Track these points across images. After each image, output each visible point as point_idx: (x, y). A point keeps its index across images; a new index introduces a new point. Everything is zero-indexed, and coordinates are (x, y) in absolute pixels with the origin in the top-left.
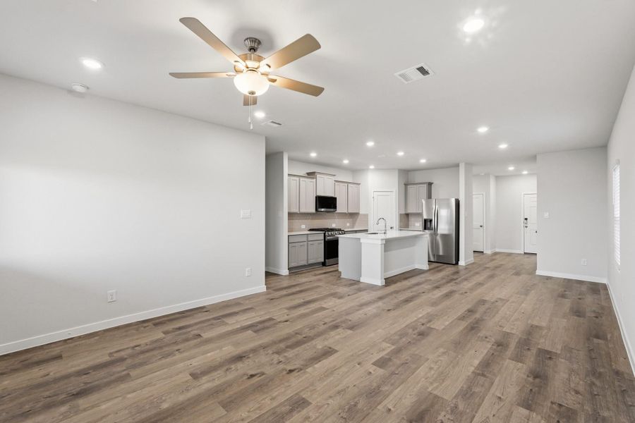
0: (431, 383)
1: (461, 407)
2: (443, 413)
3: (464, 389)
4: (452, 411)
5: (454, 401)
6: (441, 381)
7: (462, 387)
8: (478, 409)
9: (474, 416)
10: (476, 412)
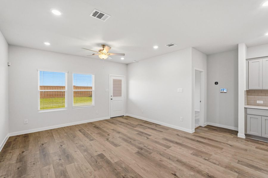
0: (78, 165)
1: (60, 167)
2: (63, 162)
3: (66, 173)
4: (62, 164)
5: (64, 167)
6: (77, 168)
7: (68, 173)
8: (54, 171)
9: (54, 169)
10: (54, 170)
